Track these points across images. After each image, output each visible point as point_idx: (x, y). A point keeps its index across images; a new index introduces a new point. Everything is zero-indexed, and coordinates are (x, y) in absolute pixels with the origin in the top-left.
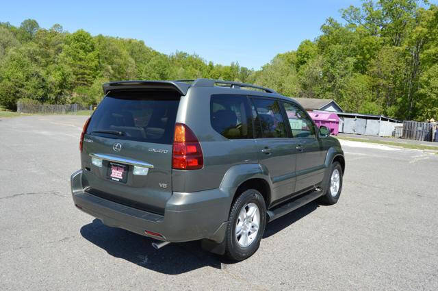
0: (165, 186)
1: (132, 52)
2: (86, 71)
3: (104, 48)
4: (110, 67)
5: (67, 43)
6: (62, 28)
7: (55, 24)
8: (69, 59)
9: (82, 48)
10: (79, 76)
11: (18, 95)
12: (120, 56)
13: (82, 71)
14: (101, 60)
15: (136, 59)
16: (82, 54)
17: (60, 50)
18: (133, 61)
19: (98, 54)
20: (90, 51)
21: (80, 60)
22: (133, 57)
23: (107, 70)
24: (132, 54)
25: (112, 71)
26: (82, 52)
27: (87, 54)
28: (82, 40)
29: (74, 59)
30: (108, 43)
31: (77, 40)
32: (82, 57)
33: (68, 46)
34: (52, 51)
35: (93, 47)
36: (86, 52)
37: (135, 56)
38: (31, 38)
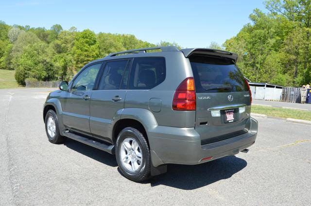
2: (89, 58)
3: (104, 41)
8: (79, 51)
9: (87, 42)
13: (86, 59)
14: (101, 50)
16: (86, 47)
17: (73, 44)
19: (99, 46)
20: (92, 44)
21: (86, 51)
24: (124, 45)
26: (87, 45)
28: (86, 38)
29: (82, 51)
30: (106, 38)
31: (83, 37)
32: (86, 49)
33: (77, 42)
34: (69, 45)
35: (95, 41)
36: (89, 45)
37: (127, 46)
38: (57, 38)
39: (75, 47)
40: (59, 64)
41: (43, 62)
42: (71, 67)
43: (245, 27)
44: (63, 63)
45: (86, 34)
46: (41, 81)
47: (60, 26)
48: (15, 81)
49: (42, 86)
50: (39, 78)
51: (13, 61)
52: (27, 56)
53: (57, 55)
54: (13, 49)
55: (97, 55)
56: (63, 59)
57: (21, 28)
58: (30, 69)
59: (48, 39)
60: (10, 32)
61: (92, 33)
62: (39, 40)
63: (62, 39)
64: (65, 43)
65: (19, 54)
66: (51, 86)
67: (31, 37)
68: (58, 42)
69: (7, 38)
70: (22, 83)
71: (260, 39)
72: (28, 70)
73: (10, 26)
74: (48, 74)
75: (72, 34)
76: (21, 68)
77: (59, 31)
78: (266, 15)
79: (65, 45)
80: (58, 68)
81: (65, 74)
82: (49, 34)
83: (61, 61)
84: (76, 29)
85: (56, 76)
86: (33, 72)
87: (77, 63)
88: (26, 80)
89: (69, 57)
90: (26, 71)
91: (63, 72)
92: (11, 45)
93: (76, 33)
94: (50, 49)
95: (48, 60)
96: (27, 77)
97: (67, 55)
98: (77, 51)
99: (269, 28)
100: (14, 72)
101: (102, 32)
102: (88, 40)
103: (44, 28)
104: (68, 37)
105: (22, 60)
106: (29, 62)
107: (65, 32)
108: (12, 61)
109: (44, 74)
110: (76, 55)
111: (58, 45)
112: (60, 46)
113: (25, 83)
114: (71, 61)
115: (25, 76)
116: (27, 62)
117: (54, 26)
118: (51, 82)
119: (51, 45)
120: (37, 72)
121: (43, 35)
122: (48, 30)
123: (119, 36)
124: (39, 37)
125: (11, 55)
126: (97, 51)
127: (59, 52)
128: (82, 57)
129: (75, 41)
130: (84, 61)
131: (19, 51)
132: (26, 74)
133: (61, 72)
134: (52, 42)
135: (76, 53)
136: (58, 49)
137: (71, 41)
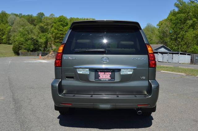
0: (144, 78)
2: (63, 36)
6: (54, 15)
7: (51, 14)
8: (56, 31)
10: (60, 39)
11: (20, 48)
17: (52, 26)
20: (65, 26)
21: (61, 30)
26: (61, 26)
27: (64, 28)
28: (61, 21)
29: (58, 30)
31: (59, 21)
32: (61, 29)
33: (55, 24)
34: (49, 27)
35: (67, 24)
36: (63, 27)
38: (41, 22)
39: (53, 28)
40: (42, 40)
41: (31, 39)
42: (50, 42)
43: (171, 12)
44: (45, 40)
45: (61, 19)
46: (29, 52)
47: (43, 13)
48: (13, 52)
49: (31, 55)
50: (28, 50)
51: (12, 38)
52: (20, 35)
53: (41, 34)
54: (12, 30)
56: (45, 37)
57: (17, 15)
58: (22, 44)
59: (35, 23)
60: (9, 18)
61: (65, 19)
62: (29, 23)
63: (44, 22)
64: (46, 25)
65: (16, 34)
66: (36, 55)
67: (24, 21)
68: (42, 25)
69: (7, 22)
70: (17, 53)
71: (181, 20)
72: (21, 45)
73: (9, 14)
74: (34, 47)
75: (51, 19)
76: (17, 43)
77: (42, 17)
78: (186, 3)
79: (46, 26)
80: (42, 43)
81: (46, 47)
82: (35, 19)
83: (44, 38)
85: (40, 48)
86: (25, 46)
87: (55, 40)
88: (20, 52)
89: (49, 35)
90: (20, 45)
91: (44, 46)
92: (10, 27)
93: (54, 18)
94: (36, 30)
95: (35, 37)
96: (20, 49)
97: (48, 33)
98: (55, 30)
99: (189, 13)
100: (12, 46)
101: (72, 17)
102: (62, 23)
103: (32, 15)
104: (49, 21)
105: (17, 38)
106: (22, 39)
107: (47, 18)
108: (10, 38)
109: (32, 47)
110: (54, 34)
111: (42, 27)
112: (43, 28)
113: (19, 53)
114: (50, 38)
115: (19, 48)
116: (20, 39)
117: (39, 13)
118: (36, 53)
119: (37, 27)
120: (27, 46)
121: (31, 20)
122: (34, 16)
124: (28, 21)
125: (10, 34)
127: (43, 32)
128: (58, 35)
129: (53, 24)
130: (59, 38)
131: (15, 32)
132: (20, 47)
133: (43, 46)
134: (38, 25)
135: (54, 32)
136: (42, 30)
137: (51, 24)
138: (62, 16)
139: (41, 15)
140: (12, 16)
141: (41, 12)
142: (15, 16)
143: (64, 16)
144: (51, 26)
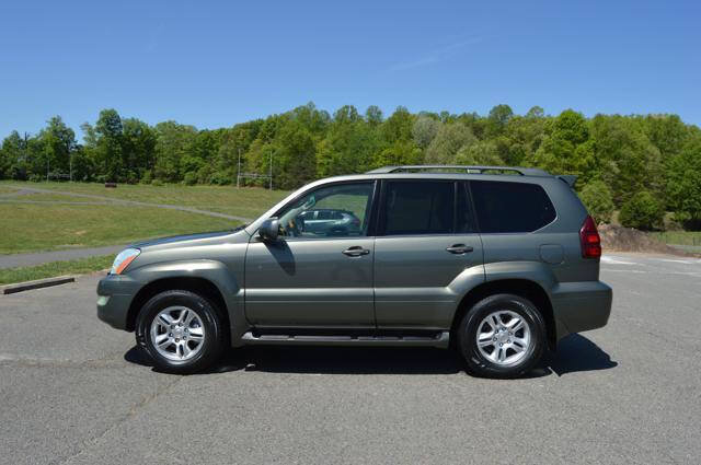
1: (655, 136)
3: (605, 134)
4: (613, 164)
5: (548, 132)
7: (532, 107)
8: (550, 157)
9: (569, 138)
12: (633, 145)
14: (599, 154)
15: (661, 149)
16: (567, 147)
17: (537, 144)
18: (657, 152)
19: (594, 145)
20: (580, 142)
21: (566, 156)
22: (657, 145)
23: (609, 169)
24: (655, 139)
25: (617, 171)
26: (569, 143)
27: (576, 147)
28: (570, 128)
29: (557, 155)
30: (610, 126)
31: (562, 127)
32: (567, 151)
33: (547, 137)
34: (528, 146)
35: (587, 135)
36: (573, 143)
37: (660, 142)
38: (501, 132)
39: (541, 150)
45: (566, 119)
47: (508, 107)
54: (427, 156)
55: (589, 163)
57: (434, 116)
60: (415, 126)
63: (513, 132)
64: (518, 142)
68: (506, 140)
69: (410, 136)
73: (414, 116)
75: (534, 121)
77: (504, 117)
79: (518, 145)
82: (485, 126)
84: (542, 110)
92: (419, 150)
93: (543, 119)
98: (545, 156)
101: (602, 114)
102: (571, 131)
103: (475, 114)
104: (525, 129)
107: (519, 118)
110: (543, 166)
111: (505, 146)
112: (508, 149)
117: (495, 108)
122: (482, 117)
123: (639, 119)
126: (590, 157)
127: (506, 161)
129: (541, 136)
134: (493, 141)
135: (545, 162)
136: (505, 154)
137: (531, 138)
138: (570, 111)
139: (503, 112)
140: (424, 120)
141: (503, 104)
142: (432, 119)
143: (575, 110)
144: (533, 142)
